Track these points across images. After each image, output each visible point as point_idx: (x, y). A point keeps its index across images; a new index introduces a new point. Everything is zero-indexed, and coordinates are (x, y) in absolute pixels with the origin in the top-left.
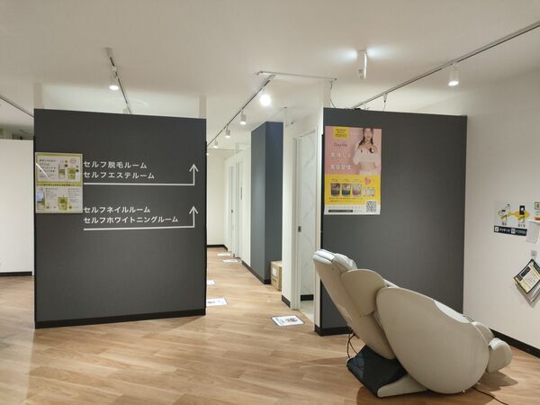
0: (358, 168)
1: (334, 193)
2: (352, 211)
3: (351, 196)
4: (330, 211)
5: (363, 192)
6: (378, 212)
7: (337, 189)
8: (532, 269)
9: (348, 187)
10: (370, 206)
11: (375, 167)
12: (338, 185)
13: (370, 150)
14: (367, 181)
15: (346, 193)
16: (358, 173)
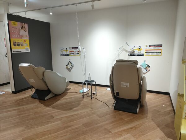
0: (22, 37)
1: (15, 45)
2: (21, 51)
3: (20, 46)
4: (14, 51)
5: (24, 45)
6: (29, 51)
7: (15, 44)
8: (70, 63)
9: (19, 43)
10: (27, 49)
11: (27, 37)
12: (16, 42)
13: (25, 31)
14: (25, 41)
15: (18, 45)
16: (22, 38)
